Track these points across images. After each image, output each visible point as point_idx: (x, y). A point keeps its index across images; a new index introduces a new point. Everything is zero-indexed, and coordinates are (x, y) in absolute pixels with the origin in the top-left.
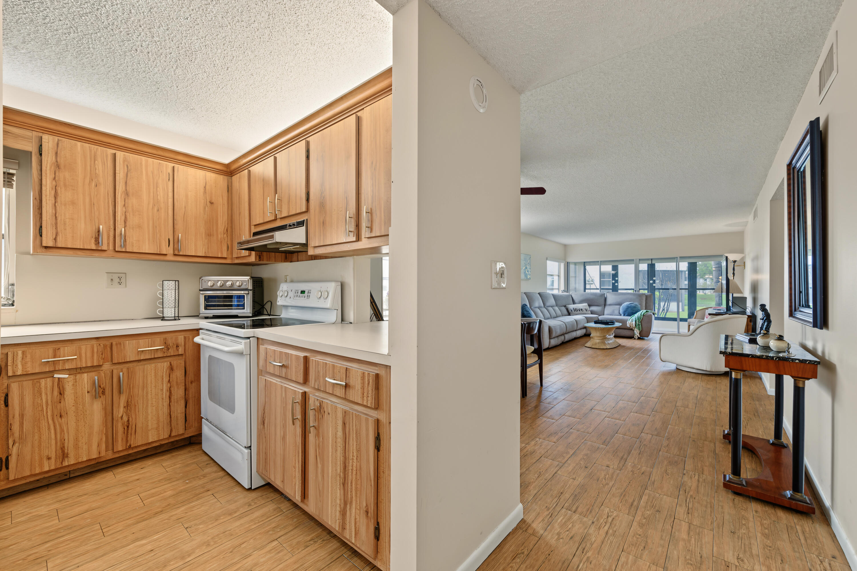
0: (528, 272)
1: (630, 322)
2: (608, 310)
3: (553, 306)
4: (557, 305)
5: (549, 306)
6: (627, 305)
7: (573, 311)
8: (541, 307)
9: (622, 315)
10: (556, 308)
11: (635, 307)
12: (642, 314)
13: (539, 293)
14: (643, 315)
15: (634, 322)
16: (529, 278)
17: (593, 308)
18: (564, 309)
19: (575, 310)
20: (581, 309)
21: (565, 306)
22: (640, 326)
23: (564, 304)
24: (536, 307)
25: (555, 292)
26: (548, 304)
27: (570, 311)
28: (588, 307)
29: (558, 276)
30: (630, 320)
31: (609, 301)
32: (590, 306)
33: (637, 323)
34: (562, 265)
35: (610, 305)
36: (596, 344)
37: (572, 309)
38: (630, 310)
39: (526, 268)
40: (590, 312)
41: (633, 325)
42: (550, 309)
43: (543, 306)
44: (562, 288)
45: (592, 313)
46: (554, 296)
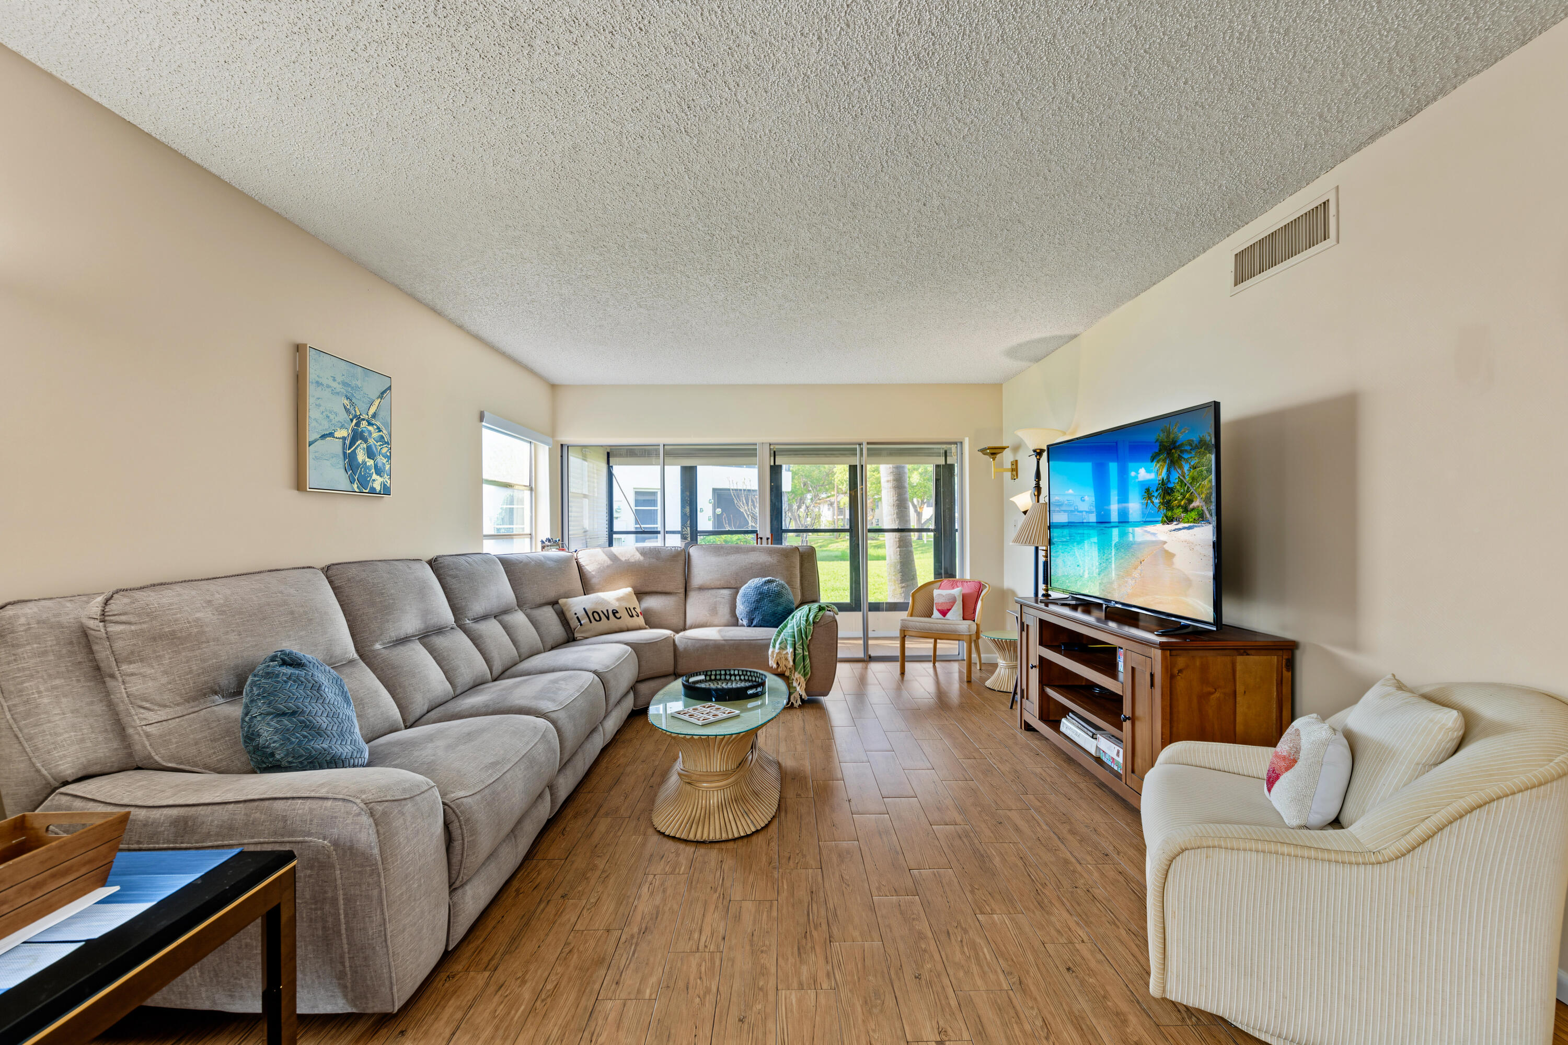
0: (370, 454)
1: (777, 650)
2: (696, 608)
3: (506, 611)
4: (521, 604)
5: (485, 617)
6: (757, 588)
7: (585, 621)
8: (440, 630)
9: (745, 622)
10: (519, 619)
11: (779, 594)
12: (811, 619)
13: (433, 563)
14: (814, 623)
15: (790, 650)
16: (377, 486)
17: (652, 603)
18: (548, 615)
19: (595, 615)
20: (615, 612)
21: (554, 603)
22: (808, 661)
23: (551, 594)
24: (403, 641)
25: (520, 549)
26: (478, 607)
27: (574, 623)
28: (634, 602)
29: (531, 489)
30: (777, 646)
31: (700, 575)
32: (640, 594)
33: (800, 651)
34: (544, 453)
35: (701, 589)
36: (708, 814)
37: (581, 613)
38: (767, 606)
39: (357, 435)
40: (641, 621)
41: (786, 659)
42: (492, 630)
43: (447, 616)
44: (545, 532)
45: (651, 621)
46: (509, 565)
